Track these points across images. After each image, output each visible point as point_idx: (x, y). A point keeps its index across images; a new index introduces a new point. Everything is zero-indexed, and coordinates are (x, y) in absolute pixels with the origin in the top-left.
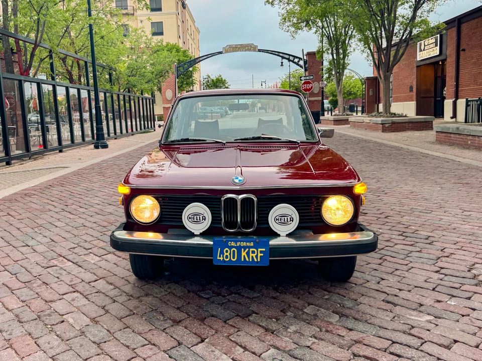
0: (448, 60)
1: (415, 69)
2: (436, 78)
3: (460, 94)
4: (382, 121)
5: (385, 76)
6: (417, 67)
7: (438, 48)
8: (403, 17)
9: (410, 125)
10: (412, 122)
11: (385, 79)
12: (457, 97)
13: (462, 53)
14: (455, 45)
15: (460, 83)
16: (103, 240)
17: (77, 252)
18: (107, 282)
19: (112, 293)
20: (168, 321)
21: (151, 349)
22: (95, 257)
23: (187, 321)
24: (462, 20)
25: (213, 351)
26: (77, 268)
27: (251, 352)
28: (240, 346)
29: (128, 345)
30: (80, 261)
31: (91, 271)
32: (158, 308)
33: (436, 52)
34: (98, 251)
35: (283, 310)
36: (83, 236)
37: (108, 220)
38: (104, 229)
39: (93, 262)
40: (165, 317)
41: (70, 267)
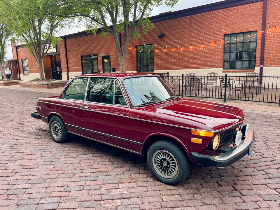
0: (61, 55)
2: (52, 62)
3: (69, 70)
4: (47, 83)
5: (40, 61)
7: (55, 48)
9: (59, 84)
10: (60, 83)
11: (40, 62)
12: (68, 72)
13: (68, 52)
14: (64, 48)
15: (69, 65)
16: (90, 180)
17: (99, 193)
18: (168, 195)
19: (186, 197)
20: (233, 191)
21: (261, 203)
22: (117, 190)
23: (237, 187)
24: (66, 38)
25: (265, 191)
26: (130, 199)
27: (268, 184)
28: (262, 184)
29: (255, 208)
30: (120, 196)
31: (143, 196)
32: (218, 190)
33: (54, 50)
34: (110, 186)
35: (234, 168)
36: (69, 184)
37: (51, 169)
38: (69, 175)
39: (127, 192)
40: (229, 192)
41: (125, 202)
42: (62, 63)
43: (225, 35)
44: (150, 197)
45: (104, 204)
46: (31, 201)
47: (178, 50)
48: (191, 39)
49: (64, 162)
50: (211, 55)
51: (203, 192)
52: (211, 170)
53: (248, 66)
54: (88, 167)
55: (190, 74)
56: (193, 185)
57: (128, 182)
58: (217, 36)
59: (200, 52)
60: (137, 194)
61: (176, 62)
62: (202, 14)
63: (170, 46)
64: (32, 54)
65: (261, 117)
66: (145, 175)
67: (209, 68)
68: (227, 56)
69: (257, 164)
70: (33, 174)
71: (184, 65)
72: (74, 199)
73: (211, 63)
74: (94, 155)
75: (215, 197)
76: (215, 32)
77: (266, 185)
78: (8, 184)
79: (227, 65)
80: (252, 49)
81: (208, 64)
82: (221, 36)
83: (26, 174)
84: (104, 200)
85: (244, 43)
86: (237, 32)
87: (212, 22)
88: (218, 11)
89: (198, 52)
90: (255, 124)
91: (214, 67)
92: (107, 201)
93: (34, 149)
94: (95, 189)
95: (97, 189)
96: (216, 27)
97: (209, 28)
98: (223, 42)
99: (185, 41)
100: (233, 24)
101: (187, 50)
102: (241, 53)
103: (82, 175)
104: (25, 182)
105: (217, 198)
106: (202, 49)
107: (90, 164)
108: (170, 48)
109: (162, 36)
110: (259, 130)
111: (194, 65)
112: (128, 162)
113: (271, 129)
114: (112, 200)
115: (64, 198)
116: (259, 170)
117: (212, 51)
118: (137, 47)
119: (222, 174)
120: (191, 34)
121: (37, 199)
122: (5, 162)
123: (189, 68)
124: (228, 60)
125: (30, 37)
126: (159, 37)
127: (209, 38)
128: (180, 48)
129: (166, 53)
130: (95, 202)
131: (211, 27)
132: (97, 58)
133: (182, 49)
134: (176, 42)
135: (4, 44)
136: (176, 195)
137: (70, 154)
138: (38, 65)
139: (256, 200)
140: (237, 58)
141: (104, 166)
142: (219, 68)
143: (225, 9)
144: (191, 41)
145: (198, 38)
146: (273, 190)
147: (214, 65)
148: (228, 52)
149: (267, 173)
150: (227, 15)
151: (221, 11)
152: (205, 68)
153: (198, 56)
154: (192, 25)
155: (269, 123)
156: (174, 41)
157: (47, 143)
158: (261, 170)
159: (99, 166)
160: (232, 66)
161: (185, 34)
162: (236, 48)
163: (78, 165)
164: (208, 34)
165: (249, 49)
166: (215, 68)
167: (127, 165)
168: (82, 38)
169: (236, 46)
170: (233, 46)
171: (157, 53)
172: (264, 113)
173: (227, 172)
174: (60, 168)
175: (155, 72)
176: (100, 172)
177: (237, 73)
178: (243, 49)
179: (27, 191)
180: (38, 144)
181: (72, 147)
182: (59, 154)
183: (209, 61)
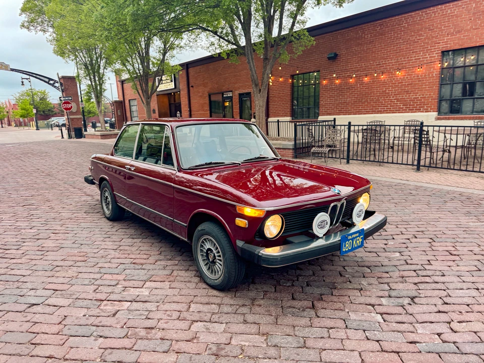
0: (182, 92)
1: (156, 97)
2: (170, 104)
5: (147, 102)
6: (157, 95)
7: (173, 83)
8: (154, 58)
11: (147, 104)
13: (191, 88)
14: (186, 83)
15: (192, 109)
16: (112, 273)
17: (110, 291)
18: (201, 303)
19: (226, 309)
20: (306, 310)
21: (337, 331)
22: (138, 289)
23: (318, 304)
24: (189, 66)
25: (363, 315)
26: (145, 304)
27: (377, 305)
28: (366, 304)
29: (320, 336)
30: (134, 297)
31: (165, 301)
32: (283, 305)
33: (172, 86)
34: (131, 284)
35: (341, 276)
36: (80, 275)
37: (72, 254)
38: (89, 263)
39: (148, 294)
40: (299, 309)
41: (135, 305)
42: (182, 106)
43: (443, 52)
44: (174, 304)
45: (105, 305)
46: (18, 292)
47: (360, 81)
48: (382, 62)
49: (97, 247)
50: (417, 89)
51: (258, 305)
52: (301, 276)
54: (123, 256)
55: (374, 122)
56: (252, 294)
57: (161, 280)
58: (429, 55)
59: (398, 83)
60: (158, 298)
61: (356, 101)
62: (403, 16)
63: (347, 73)
64: (136, 92)
65: (464, 198)
66: (194, 272)
67: (412, 112)
68: (446, 90)
69: (388, 273)
70: (46, 258)
71: (369, 107)
72: (71, 295)
73: (415, 103)
74: (144, 241)
75: (269, 315)
76: (426, 48)
77: (373, 306)
78: (7, 268)
79: (445, 106)
81: (411, 105)
82: (436, 54)
83: (37, 257)
84: (108, 301)
85: (479, 67)
86: (466, 46)
87: (421, 30)
88: (432, 8)
89: (394, 83)
90: (441, 210)
91: (420, 109)
92: (112, 302)
93: (73, 226)
94: (109, 286)
95: (111, 286)
96: (429, 39)
97: (415, 40)
98: (440, 65)
99: (373, 66)
100: (459, 32)
101: (376, 81)
102: (472, 85)
103: (106, 265)
104: (27, 268)
105: (272, 315)
106: (400, 78)
107: (129, 252)
108: (347, 78)
109: (334, 58)
110: (440, 220)
111: (386, 106)
112: (185, 254)
113: (464, 220)
114: (120, 301)
115: (60, 292)
116: (382, 283)
117: (419, 81)
118: (292, 77)
119: (311, 283)
120: (383, 53)
121: (25, 290)
122: (24, 240)
123: (378, 111)
124: (448, 98)
125: (133, 66)
126: (329, 58)
127: (415, 59)
128: (364, 78)
129: (341, 87)
130: (95, 302)
131: (419, 39)
132: (232, 97)
133: (366, 79)
134: (357, 68)
135: (102, 78)
136: (215, 304)
137: (113, 237)
138: (145, 109)
139: (332, 326)
140: (464, 93)
141: (145, 257)
142: (431, 112)
143: (445, 5)
144: (383, 64)
145: (394, 60)
146: (379, 315)
147: (422, 107)
148: (449, 83)
149: (391, 289)
150: (449, 16)
151: (439, 8)
152: (404, 112)
153: (395, 90)
154: (386, 37)
155: (469, 210)
156: (353, 66)
157: (95, 219)
158: (385, 283)
159: (138, 256)
160: (454, 109)
161: (372, 53)
162: (464, 77)
163: (112, 252)
164: (413, 52)
166: (423, 112)
167: (179, 258)
168: (212, 66)
169: (464, 73)
170: (458, 72)
171: (325, 86)
172: (476, 192)
173: (324, 281)
174: (85, 254)
175: (321, 118)
176: (134, 263)
177: (462, 121)
178: (476, 78)
179: (23, 279)
180: (82, 221)
181: (124, 227)
182: (99, 236)
183: (412, 100)
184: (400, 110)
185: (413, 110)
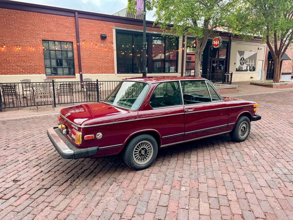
43: (43, 40)
50: (30, 60)
53: (68, 73)
58: (34, 40)
59: (16, 55)
67: (29, 74)
68: (48, 62)
73: (31, 68)
76: (32, 35)
79: (49, 71)
80: (70, 58)
81: (28, 70)
82: (39, 40)
85: (62, 52)
87: (27, 24)
89: (12, 55)
91: (35, 72)
96: (33, 30)
100: (50, 31)
102: (61, 61)
106: (17, 52)
111: (9, 70)
117: (31, 55)
123: (2, 73)
124: (50, 66)
127: (26, 41)
131: (26, 29)
140: (58, 64)
142: (42, 74)
143: (40, 14)
147: (36, 71)
148: (48, 58)
150: (43, 21)
151: (36, 14)
152: (24, 74)
153: (14, 59)
162: (56, 56)
164: (23, 36)
165: (67, 57)
166: (37, 74)
169: (56, 54)
170: (53, 53)
177: (61, 79)
178: (62, 57)
183: (28, 67)
184: (21, 73)
185: (30, 72)
